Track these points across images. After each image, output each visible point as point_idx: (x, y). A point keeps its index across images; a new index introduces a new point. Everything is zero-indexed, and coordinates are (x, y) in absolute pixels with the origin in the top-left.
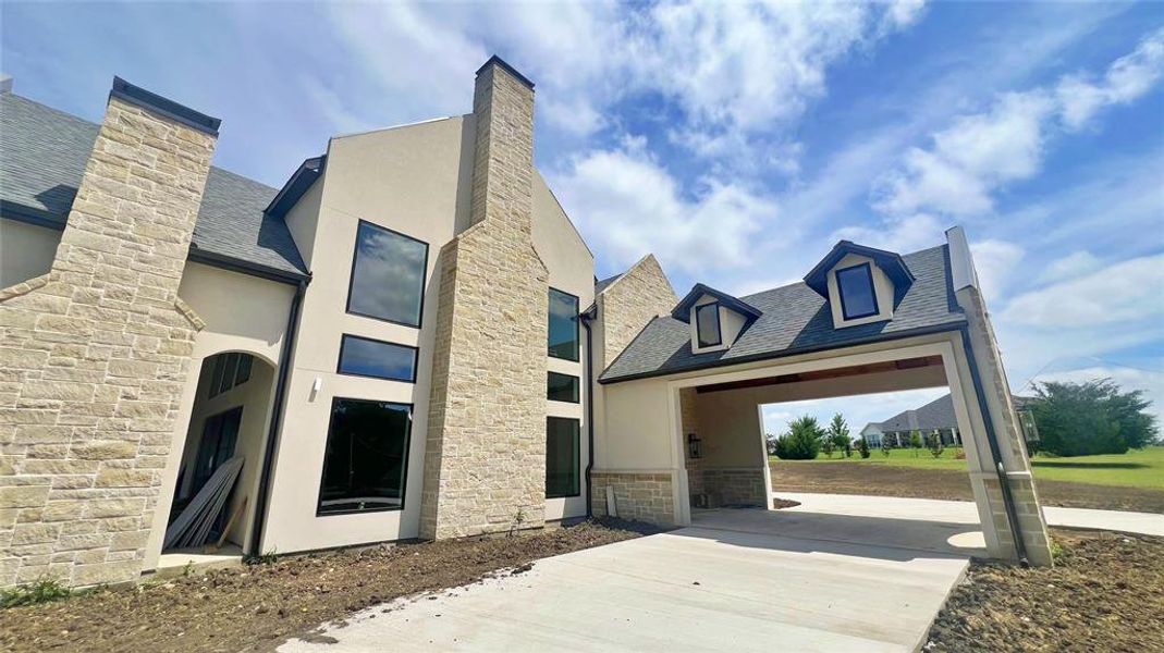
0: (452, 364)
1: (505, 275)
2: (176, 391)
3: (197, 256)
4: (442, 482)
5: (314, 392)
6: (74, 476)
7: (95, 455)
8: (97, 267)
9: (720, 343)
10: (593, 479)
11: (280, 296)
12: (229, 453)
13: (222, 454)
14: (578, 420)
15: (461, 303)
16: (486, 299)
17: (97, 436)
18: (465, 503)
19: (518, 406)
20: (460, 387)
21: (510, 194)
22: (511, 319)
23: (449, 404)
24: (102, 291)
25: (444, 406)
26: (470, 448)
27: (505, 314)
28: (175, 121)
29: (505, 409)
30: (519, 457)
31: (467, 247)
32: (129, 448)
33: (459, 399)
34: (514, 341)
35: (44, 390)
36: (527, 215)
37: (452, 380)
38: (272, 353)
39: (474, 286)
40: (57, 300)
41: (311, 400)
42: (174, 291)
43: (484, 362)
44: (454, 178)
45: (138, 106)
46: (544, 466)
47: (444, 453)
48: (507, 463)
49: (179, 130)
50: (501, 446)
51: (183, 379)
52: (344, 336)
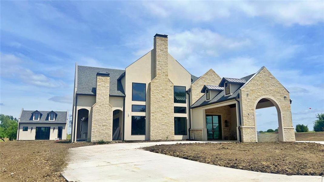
0: (151, 108)
1: (162, 88)
2: (111, 117)
3: (110, 96)
4: (151, 130)
5: (128, 115)
6: (103, 128)
7: (104, 126)
8: (100, 101)
9: (209, 99)
10: (190, 131)
11: (122, 99)
12: (118, 126)
13: (117, 127)
14: (186, 118)
15: (152, 96)
16: (158, 94)
17: (104, 123)
18: (156, 134)
19: (166, 115)
20: (153, 113)
21: (162, 68)
22: (164, 97)
23: (151, 116)
24: (101, 104)
25: (150, 116)
26: (156, 124)
27: (162, 96)
28: (104, 76)
29: (163, 116)
30: (167, 126)
31: (153, 84)
32: (107, 125)
33: (153, 115)
34: (165, 102)
35: (98, 118)
36: (167, 72)
37: (151, 111)
38: (122, 109)
39: (155, 92)
40: (97, 106)
41: (128, 116)
42: (108, 102)
43: (158, 107)
44: (150, 67)
45: (100, 76)
46: (174, 128)
47: (151, 125)
48: (164, 127)
49: (105, 78)
50: (163, 124)
51: (111, 115)
52: (132, 105)
